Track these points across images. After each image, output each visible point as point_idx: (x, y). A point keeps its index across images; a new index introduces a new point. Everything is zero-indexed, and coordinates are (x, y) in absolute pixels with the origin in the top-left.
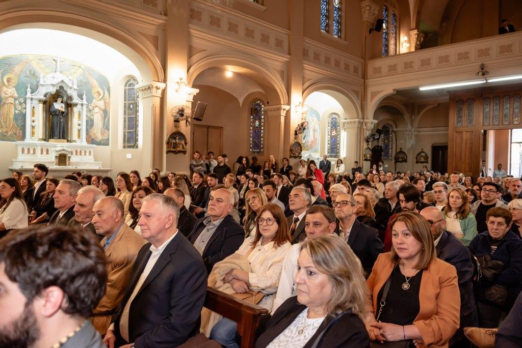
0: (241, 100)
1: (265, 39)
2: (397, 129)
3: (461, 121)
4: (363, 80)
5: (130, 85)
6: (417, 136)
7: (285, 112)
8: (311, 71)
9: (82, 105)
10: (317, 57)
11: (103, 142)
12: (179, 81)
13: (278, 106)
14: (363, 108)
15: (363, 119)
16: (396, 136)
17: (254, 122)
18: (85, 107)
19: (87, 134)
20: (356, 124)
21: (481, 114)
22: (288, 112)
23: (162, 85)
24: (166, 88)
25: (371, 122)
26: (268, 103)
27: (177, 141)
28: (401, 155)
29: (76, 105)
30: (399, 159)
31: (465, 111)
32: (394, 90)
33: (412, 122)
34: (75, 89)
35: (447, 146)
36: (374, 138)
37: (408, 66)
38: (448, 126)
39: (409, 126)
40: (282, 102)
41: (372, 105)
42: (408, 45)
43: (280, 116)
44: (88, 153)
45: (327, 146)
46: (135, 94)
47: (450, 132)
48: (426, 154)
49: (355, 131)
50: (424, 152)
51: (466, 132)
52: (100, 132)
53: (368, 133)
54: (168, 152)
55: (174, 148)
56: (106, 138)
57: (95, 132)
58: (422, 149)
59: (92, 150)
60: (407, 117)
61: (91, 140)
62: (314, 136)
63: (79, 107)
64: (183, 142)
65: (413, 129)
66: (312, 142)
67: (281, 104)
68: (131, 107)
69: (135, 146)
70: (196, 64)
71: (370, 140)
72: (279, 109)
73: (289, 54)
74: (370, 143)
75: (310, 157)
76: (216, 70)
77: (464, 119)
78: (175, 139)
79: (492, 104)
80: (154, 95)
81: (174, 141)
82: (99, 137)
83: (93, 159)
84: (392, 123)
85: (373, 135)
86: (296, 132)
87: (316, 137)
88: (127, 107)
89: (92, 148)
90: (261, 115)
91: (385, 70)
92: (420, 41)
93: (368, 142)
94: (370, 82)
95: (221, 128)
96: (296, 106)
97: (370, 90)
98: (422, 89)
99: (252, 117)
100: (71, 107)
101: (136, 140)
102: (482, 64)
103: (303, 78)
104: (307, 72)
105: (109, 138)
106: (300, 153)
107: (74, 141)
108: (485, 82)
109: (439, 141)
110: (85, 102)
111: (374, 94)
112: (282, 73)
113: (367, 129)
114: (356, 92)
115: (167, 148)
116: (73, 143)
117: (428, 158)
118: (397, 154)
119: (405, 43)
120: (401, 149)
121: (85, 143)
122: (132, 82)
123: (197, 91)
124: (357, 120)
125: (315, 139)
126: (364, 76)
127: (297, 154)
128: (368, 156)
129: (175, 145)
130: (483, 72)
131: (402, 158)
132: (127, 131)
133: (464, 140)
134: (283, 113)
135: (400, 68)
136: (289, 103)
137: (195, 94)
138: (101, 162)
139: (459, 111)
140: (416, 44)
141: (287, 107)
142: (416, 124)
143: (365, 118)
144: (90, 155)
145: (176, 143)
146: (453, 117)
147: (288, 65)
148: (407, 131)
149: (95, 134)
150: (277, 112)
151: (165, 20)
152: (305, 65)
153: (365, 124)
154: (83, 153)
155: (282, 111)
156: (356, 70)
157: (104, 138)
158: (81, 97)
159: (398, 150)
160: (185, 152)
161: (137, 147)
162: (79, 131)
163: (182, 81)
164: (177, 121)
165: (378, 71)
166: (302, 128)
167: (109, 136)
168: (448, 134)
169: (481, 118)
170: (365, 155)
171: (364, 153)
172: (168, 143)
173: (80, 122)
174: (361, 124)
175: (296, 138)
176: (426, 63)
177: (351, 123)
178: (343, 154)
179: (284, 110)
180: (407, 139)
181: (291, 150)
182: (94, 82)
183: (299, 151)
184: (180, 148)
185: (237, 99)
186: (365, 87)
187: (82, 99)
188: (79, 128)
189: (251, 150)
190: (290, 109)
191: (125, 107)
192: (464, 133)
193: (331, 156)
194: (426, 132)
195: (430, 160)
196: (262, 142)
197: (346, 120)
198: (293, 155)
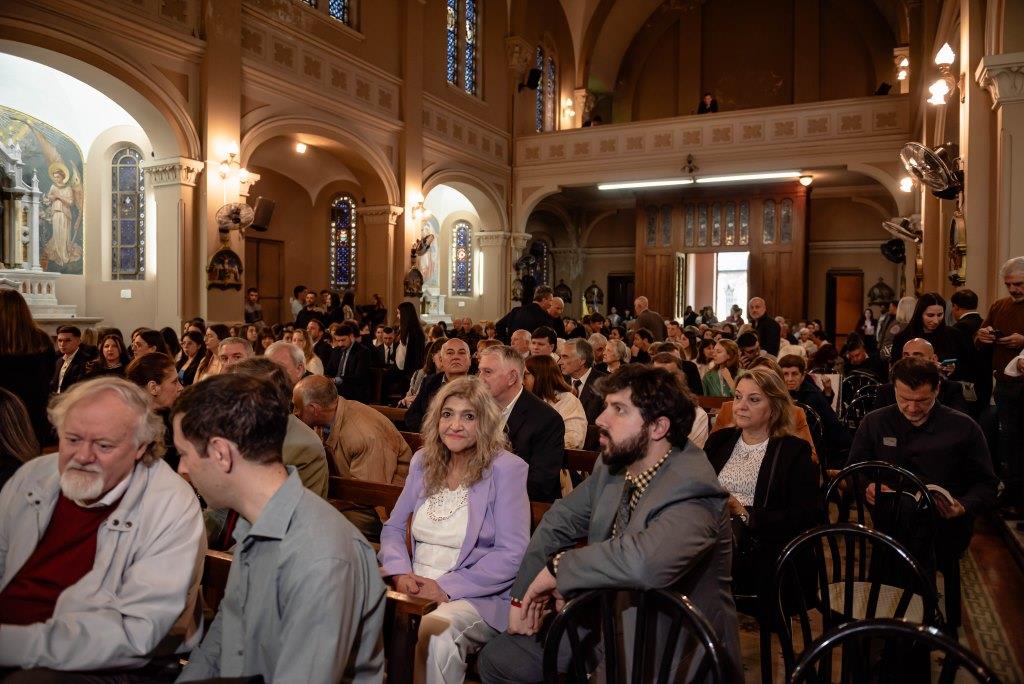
0: (314, 195)
1: (363, 90)
2: (556, 249)
3: (653, 239)
4: (509, 168)
5: (124, 161)
6: (585, 261)
7: (395, 218)
8: (434, 150)
9: (31, 195)
10: (442, 125)
11: (70, 268)
12: (229, 159)
13: (382, 208)
14: (510, 213)
15: (511, 231)
16: (554, 260)
17: (337, 234)
18: (36, 200)
19: (42, 251)
20: (501, 241)
21: (682, 230)
22: (401, 219)
23: (198, 166)
24: (204, 170)
25: (523, 237)
26: (364, 201)
27: (227, 266)
29: (20, 195)
31: (659, 224)
32: (559, 186)
33: (578, 238)
34: (18, 165)
35: (634, 277)
36: (527, 264)
37: (582, 149)
38: (635, 246)
39: (574, 245)
40: (390, 202)
41: (524, 209)
42: (573, 113)
43: (388, 224)
44: (44, 289)
45: (451, 276)
46: (135, 178)
47: (638, 254)
48: (600, 290)
49: (499, 250)
50: (596, 286)
51: (662, 255)
52: (64, 248)
53: (517, 256)
54: (210, 287)
55: (221, 278)
56: (77, 260)
57: (56, 247)
58: (594, 282)
59: (52, 282)
60: (571, 228)
61: (48, 264)
62: (430, 259)
63: (25, 199)
64: (236, 269)
65: (580, 250)
66: (427, 268)
67: (388, 204)
68: (128, 201)
69: (138, 274)
70: (253, 130)
71: (521, 267)
72: (387, 213)
73: (401, 118)
74: (521, 271)
75: (428, 294)
76: (282, 140)
77: (658, 236)
78: (222, 262)
79: (697, 214)
80: (183, 182)
81: (220, 267)
82: (64, 258)
83: (56, 300)
84: (545, 238)
85: (525, 259)
86: (414, 251)
87: (433, 259)
88: (119, 201)
89: (53, 278)
90: (350, 221)
91: (545, 153)
92: (589, 107)
93: (517, 269)
94: (520, 170)
95: (279, 243)
96: (413, 208)
97: (521, 185)
98: (602, 187)
99: (334, 224)
100: (9, 198)
101: (141, 264)
102: (690, 155)
103: (423, 160)
104: (427, 152)
105: (81, 259)
106: (420, 288)
107: (18, 266)
108: (692, 182)
109: (619, 268)
110: (36, 189)
111: (528, 192)
112: (389, 150)
113: (516, 248)
114: (499, 187)
115: (210, 278)
116: (17, 270)
117: (602, 295)
119: (568, 111)
120: (562, 280)
121: (38, 270)
122: (128, 155)
123: (257, 177)
124: (502, 233)
125: (432, 263)
126: (511, 162)
127: (415, 290)
128: (519, 292)
129: (223, 274)
130: (691, 167)
132: (119, 247)
133: (658, 268)
134: (392, 220)
135: (569, 151)
136: (402, 203)
137: (253, 184)
138: (75, 306)
139: (650, 223)
140: (584, 113)
141: (399, 210)
142: (584, 242)
143: (514, 230)
144: (49, 291)
145: (224, 270)
146: (641, 233)
147: (400, 137)
148: (570, 252)
149: (55, 252)
150: (382, 217)
151: (201, 47)
152: (425, 139)
153: (514, 240)
154: (36, 288)
155: (390, 216)
156: (499, 152)
157: (73, 259)
158: (28, 180)
159: (558, 284)
160: (238, 287)
161: (142, 276)
162: (25, 245)
163: (235, 159)
164: (224, 231)
165: (533, 154)
166: (423, 246)
167: (82, 256)
168: (634, 258)
169: (682, 234)
170: (514, 292)
171: (513, 288)
172: (211, 271)
173: (27, 229)
174: (507, 239)
175: (413, 263)
176: (608, 146)
177: (492, 237)
178: (479, 288)
179: (394, 214)
180: (571, 265)
181: (406, 284)
182: (54, 153)
183: (419, 284)
184: (231, 280)
185: (306, 192)
186: (512, 179)
187: (30, 185)
188: (26, 239)
189: (333, 282)
190: (403, 214)
191: (114, 201)
192: (658, 257)
193: (458, 293)
194: (599, 254)
195: (605, 299)
196: (353, 269)
197: (483, 234)
198: (409, 292)
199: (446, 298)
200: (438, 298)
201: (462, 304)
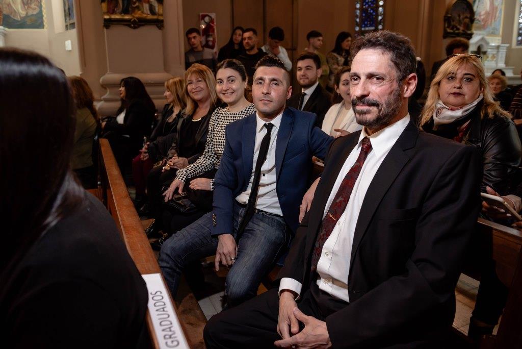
11: (29, 23)
54: (108, 24)
55: (126, 11)
56: (35, 13)
66: (487, 14)
75: (483, 43)
82: (20, 11)
87: (496, 4)
105: (41, 11)
106: (468, 27)
115: (105, 13)
127: (461, 28)
149: (9, 5)
157: (31, 12)
160: (159, 24)
181: (448, 20)
183: (467, 20)
184: (143, 13)
189: (357, 29)
196: (380, 9)
198: (451, 31)
199: (509, 49)
200: (498, 47)
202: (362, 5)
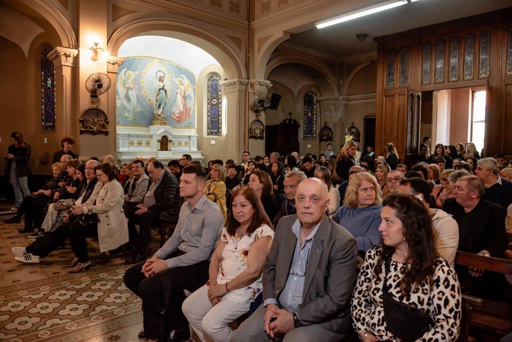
2: (321, 98)
3: (392, 80)
4: (247, 23)
6: (346, 106)
7: (70, 60)
14: (248, 63)
15: (248, 78)
16: (320, 107)
17: (46, 81)
20: (237, 86)
21: (420, 68)
22: (76, 59)
25: (261, 83)
28: (326, 132)
30: (323, 136)
31: (398, 67)
33: (340, 88)
35: (375, 119)
36: (262, 105)
39: (336, 94)
40: (63, 44)
47: (378, 98)
48: (357, 130)
50: (355, 128)
51: (399, 95)
53: (254, 99)
58: (353, 123)
60: (332, 80)
65: (341, 97)
66: (181, 113)
72: (57, 55)
74: (262, 113)
77: (397, 77)
84: (313, 89)
85: (261, 102)
91: (273, 5)
93: (257, 112)
94: (256, 24)
97: (258, 36)
98: (320, 26)
99: (43, 73)
109: (370, 111)
111: (262, 41)
113: (254, 93)
117: (359, 134)
118: (322, 129)
120: (326, 123)
124: (239, 80)
126: (249, 17)
127: (95, 128)
128: (257, 131)
131: (327, 135)
134: (67, 62)
136: (76, 46)
139: (389, 67)
141: (74, 52)
142: (345, 90)
146: (382, 76)
148: (332, 99)
153: (252, 86)
155: (64, 58)
159: (323, 125)
165: (266, 6)
171: (250, 128)
174: (245, 85)
175: (93, 102)
177: (231, 84)
179: (68, 56)
180: (333, 110)
181: (82, 122)
183: (102, 122)
186: (250, 32)
189: (44, 124)
190: (78, 55)
192: (397, 96)
193: (212, 134)
194: (357, 100)
195: (362, 138)
197: (226, 82)
198: (86, 130)
201: (213, 142)
202: (45, 107)
